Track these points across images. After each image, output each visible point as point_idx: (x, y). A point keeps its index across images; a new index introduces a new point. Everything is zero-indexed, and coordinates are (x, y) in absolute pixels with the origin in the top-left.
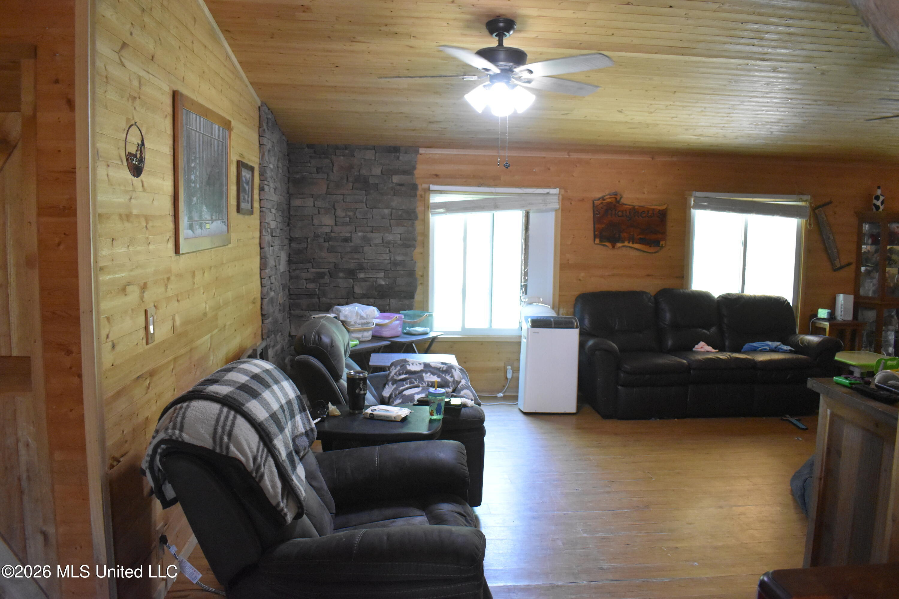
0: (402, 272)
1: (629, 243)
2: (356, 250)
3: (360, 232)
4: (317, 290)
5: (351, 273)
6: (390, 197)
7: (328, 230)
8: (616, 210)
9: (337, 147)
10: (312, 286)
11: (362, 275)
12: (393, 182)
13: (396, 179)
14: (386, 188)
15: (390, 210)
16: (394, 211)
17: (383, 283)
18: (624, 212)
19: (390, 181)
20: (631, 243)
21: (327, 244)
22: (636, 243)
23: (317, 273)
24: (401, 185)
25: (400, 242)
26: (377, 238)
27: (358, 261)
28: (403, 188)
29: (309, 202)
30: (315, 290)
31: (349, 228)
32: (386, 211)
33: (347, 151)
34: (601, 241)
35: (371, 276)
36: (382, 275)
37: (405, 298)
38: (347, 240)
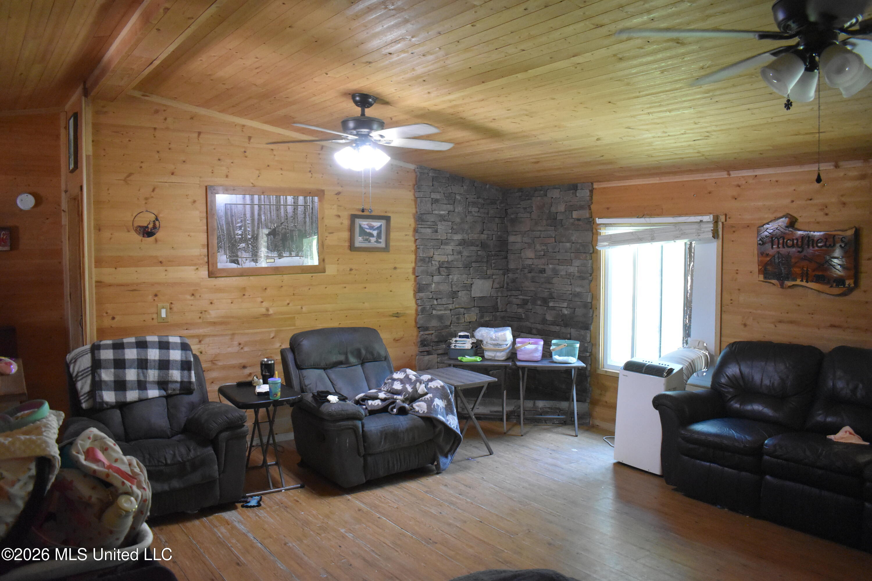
0: (579, 303)
1: (802, 281)
2: (549, 281)
3: (551, 264)
4: (523, 315)
5: (545, 301)
6: (571, 231)
7: (529, 262)
8: (784, 239)
9: (536, 190)
10: (520, 310)
11: (551, 304)
12: (573, 217)
13: (575, 214)
14: (567, 223)
15: (571, 243)
16: (573, 245)
17: (566, 312)
18: (795, 241)
19: (570, 217)
20: (804, 281)
21: (530, 275)
22: (812, 281)
23: (524, 300)
24: (579, 220)
25: (577, 274)
26: (563, 269)
27: (549, 291)
28: (580, 223)
29: (518, 239)
30: (522, 315)
31: (543, 261)
32: (568, 245)
33: (542, 192)
34: (765, 278)
35: (557, 305)
36: (565, 305)
37: (581, 328)
38: (543, 271)
